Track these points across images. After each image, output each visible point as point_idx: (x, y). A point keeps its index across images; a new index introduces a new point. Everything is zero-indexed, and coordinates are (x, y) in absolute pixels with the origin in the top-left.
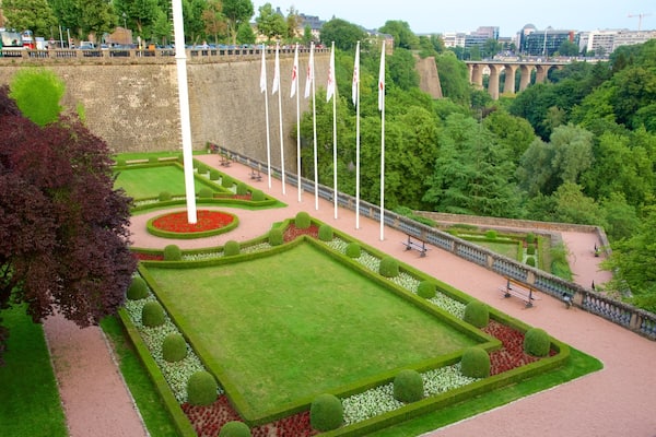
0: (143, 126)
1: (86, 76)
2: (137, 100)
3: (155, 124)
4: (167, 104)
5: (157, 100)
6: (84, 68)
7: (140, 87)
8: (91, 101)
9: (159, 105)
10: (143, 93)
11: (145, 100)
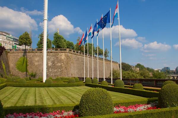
0: (52, 71)
1: (36, 56)
2: (51, 63)
3: (55, 71)
4: (60, 65)
5: (57, 63)
6: (36, 54)
7: (52, 60)
8: (37, 63)
9: (57, 65)
10: (53, 61)
11: (53, 64)
